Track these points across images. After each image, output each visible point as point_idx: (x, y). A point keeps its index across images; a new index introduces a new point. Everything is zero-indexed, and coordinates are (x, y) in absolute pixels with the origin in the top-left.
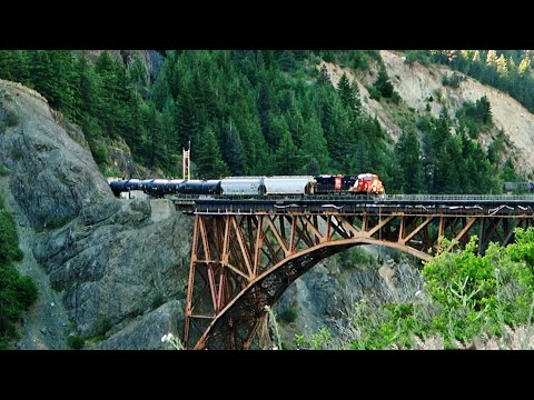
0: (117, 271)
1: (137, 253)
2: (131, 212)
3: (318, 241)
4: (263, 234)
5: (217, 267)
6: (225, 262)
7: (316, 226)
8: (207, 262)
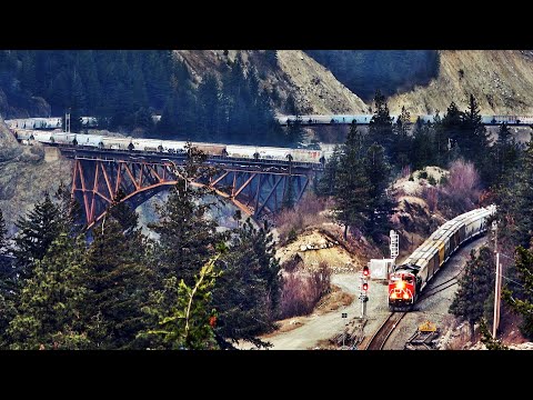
0: (23, 193)
1: (36, 183)
2: (32, 155)
3: (157, 181)
4: (122, 175)
5: (90, 194)
6: (95, 191)
7: (156, 171)
8: (83, 190)
